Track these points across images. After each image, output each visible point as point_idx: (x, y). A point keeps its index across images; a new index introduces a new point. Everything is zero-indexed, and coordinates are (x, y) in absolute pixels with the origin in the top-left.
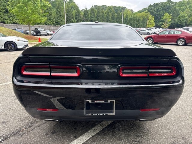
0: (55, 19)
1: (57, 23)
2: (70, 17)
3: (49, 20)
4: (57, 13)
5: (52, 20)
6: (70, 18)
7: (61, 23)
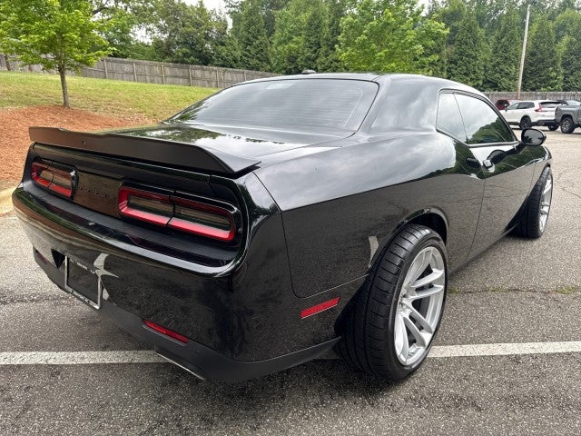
0: (486, 71)
1: (489, 82)
2: (543, 61)
3: (465, 74)
4: (495, 51)
5: (473, 76)
6: (541, 66)
7: (505, 82)
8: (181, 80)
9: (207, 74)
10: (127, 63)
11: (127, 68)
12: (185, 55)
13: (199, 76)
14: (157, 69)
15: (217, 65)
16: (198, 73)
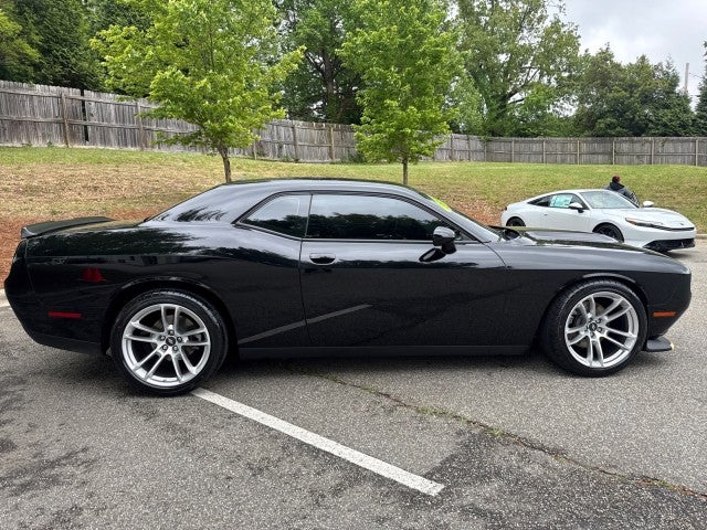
8: (600, 157)
9: (637, 147)
10: (537, 142)
11: (536, 147)
12: (609, 126)
13: (626, 150)
14: (571, 147)
15: (654, 135)
16: (625, 147)
